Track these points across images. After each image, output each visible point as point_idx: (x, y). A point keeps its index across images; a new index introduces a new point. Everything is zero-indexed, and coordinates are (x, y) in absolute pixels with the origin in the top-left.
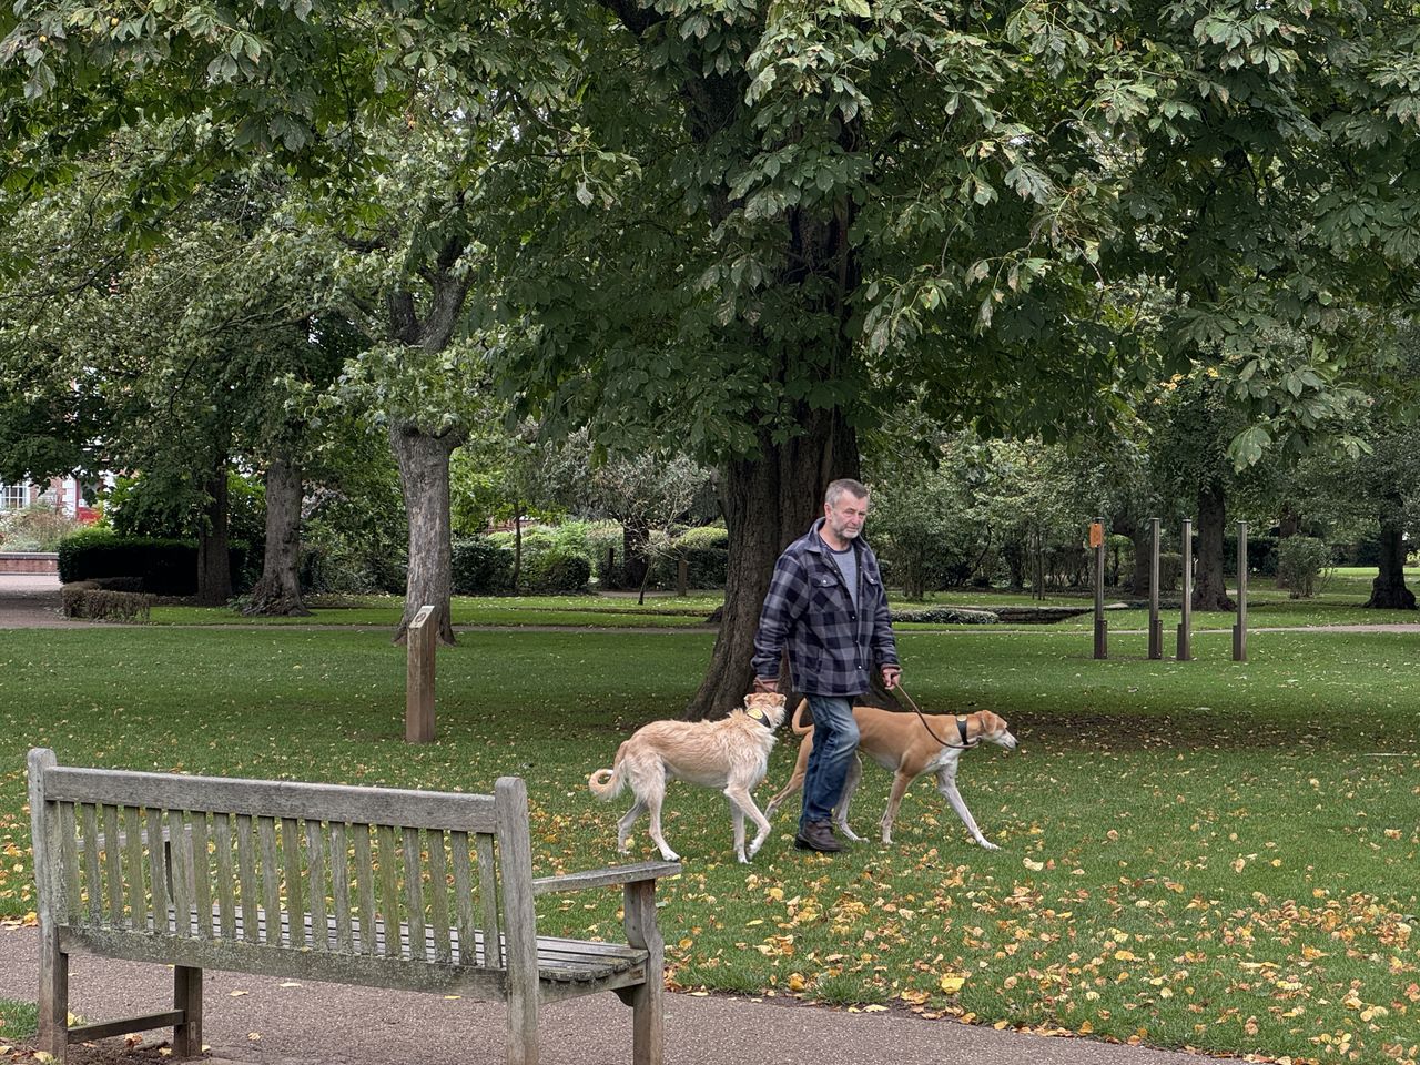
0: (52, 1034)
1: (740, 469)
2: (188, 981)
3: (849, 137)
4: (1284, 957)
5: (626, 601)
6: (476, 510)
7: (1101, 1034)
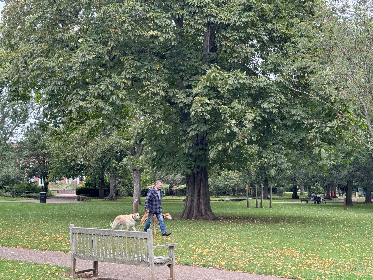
0: (73, 273)
1: (188, 176)
2: (96, 263)
3: (206, 122)
4: (278, 258)
5: (170, 198)
6: (145, 183)
7: (248, 272)
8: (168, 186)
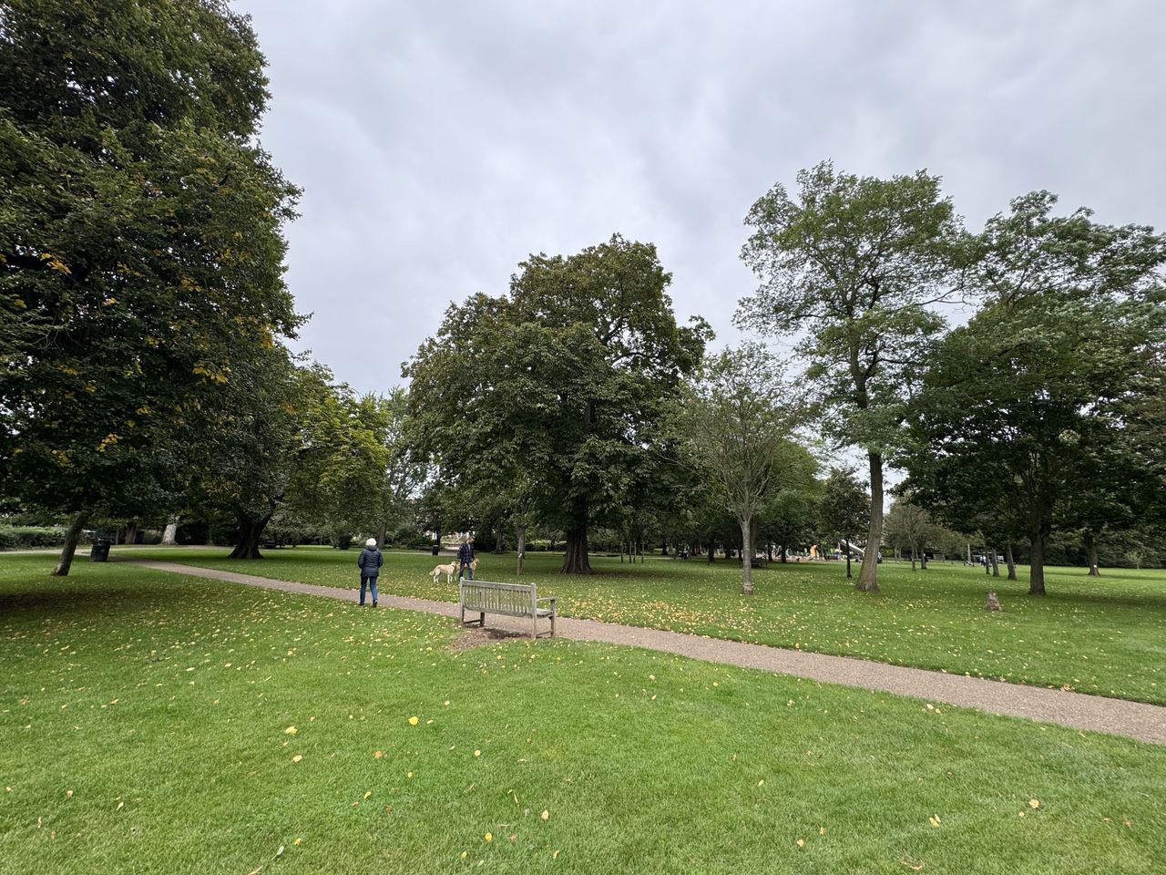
0: (461, 623)
2: (482, 615)
8: (549, 542)
